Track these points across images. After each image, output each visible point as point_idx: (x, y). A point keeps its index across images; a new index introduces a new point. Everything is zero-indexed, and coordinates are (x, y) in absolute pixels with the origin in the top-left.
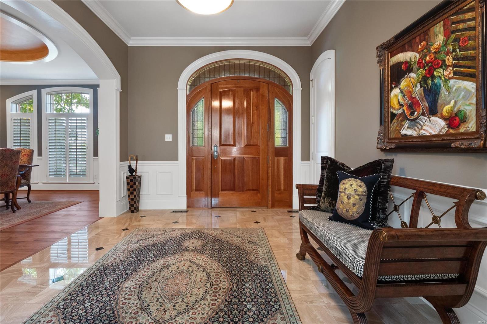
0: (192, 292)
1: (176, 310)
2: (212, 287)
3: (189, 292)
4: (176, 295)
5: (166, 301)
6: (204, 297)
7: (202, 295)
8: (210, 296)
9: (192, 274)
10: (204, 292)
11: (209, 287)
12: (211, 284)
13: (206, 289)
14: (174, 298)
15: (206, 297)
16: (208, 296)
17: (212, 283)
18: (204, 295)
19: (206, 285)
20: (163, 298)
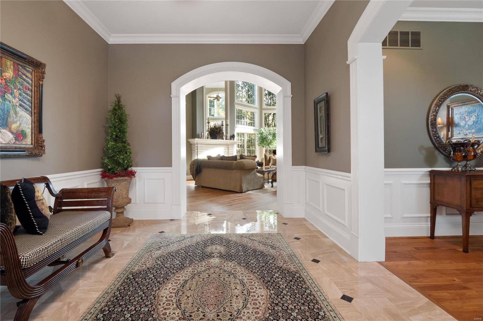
0: (197, 286)
1: (207, 273)
2: (177, 290)
3: (199, 286)
4: (210, 283)
5: (217, 279)
6: (186, 282)
7: (187, 284)
8: (180, 283)
9: (198, 306)
10: (185, 286)
11: (180, 291)
12: (178, 294)
13: (183, 289)
14: (211, 281)
15: (183, 282)
16: (182, 283)
17: (176, 295)
18: (185, 283)
19: (183, 293)
20: (220, 281)
